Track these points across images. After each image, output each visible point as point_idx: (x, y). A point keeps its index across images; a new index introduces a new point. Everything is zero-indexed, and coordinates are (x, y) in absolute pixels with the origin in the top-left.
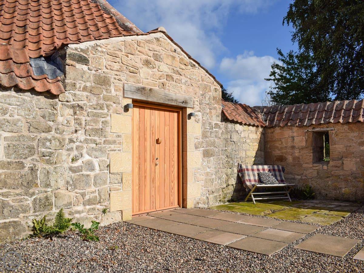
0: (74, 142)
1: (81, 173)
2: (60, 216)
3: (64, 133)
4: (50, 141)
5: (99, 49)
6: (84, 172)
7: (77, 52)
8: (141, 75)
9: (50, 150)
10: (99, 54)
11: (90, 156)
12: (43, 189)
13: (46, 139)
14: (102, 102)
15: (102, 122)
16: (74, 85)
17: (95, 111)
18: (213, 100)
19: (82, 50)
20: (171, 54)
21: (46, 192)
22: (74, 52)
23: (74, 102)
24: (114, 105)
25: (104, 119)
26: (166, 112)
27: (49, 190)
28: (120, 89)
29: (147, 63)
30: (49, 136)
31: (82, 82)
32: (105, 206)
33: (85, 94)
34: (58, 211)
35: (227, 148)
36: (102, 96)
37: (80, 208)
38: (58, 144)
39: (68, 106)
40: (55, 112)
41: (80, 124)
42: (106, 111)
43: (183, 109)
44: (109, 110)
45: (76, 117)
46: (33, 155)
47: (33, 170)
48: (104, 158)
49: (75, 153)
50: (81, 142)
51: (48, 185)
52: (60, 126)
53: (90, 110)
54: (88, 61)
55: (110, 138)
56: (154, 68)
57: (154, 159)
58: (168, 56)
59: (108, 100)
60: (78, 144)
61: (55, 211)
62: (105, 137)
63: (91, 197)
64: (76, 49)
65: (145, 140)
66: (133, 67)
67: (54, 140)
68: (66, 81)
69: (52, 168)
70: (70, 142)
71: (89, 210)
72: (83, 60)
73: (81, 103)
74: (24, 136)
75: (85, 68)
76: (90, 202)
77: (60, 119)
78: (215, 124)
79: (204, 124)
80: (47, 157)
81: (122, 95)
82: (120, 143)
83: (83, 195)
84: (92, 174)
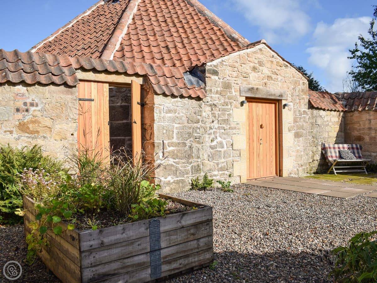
0: (212, 129)
1: (216, 149)
2: (205, 177)
3: (206, 123)
4: (199, 128)
5: (224, 63)
6: (218, 149)
7: (211, 68)
8: (251, 78)
9: (199, 135)
10: (225, 67)
11: (221, 138)
12: (196, 160)
13: (197, 128)
14: (227, 100)
15: (228, 115)
16: (211, 90)
17: (223, 107)
18: (302, 92)
19: (215, 66)
20: (271, 59)
21: (198, 162)
22: (210, 67)
23: (211, 102)
24: (235, 102)
25: (228, 112)
26: (267, 104)
27: (199, 160)
28: (238, 91)
29: (254, 69)
30: (198, 125)
31: (215, 88)
32: (230, 172)
33: (217, 96)
34: (204, 174)
35: (313, 131)
36: (227, 96)
37: (216, 173)
38: (203, 130)
39: (207, 105)
40: (201, 109)
41: (215, 117)
42: (229, 107)
43: (279, 101)
44: (231, 106)
45: (212, 112)
46: (190, 138)
47: (190, 147)
48: (228, 140)
49: (213, 136)
50: (216, 129)
51: (198, 157)
52: (204, 119)
53: (220, 107)
54: (218, 73)
55: (232, 126)
56: (259, 72)
57: (259, 139)
58: (268, 61)
59: (231, 99)
60: (214, 130)
61: (203, 174)
62: (230, 125)
63: (222, 166)
64: (211, 66)
65: (253, 125)
66: (245, 73)
67: (201, 128)
68: (206, 88)
69: (201, 146)
70: (210, 129)
71: (221, 175)
72: (215, 73)
73: (215, 102)
74: (185, 126)
75: (216, 78)
76: (222, 169)
77: (204, 114)
78: (303, 111)
79: (295, 112)
80: (198, 140)
81: (239, 95)
82: (238, 129)
83: (218, 164)
84: (222, 150)
